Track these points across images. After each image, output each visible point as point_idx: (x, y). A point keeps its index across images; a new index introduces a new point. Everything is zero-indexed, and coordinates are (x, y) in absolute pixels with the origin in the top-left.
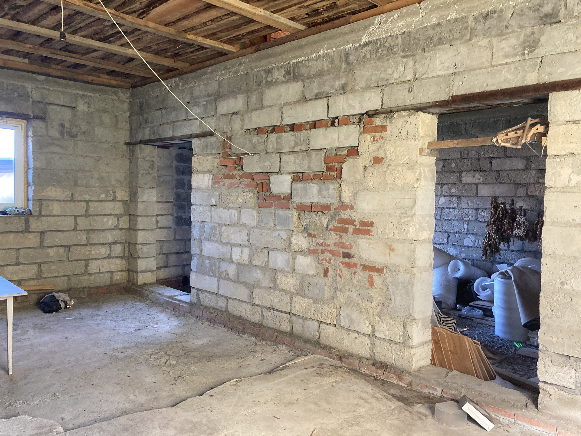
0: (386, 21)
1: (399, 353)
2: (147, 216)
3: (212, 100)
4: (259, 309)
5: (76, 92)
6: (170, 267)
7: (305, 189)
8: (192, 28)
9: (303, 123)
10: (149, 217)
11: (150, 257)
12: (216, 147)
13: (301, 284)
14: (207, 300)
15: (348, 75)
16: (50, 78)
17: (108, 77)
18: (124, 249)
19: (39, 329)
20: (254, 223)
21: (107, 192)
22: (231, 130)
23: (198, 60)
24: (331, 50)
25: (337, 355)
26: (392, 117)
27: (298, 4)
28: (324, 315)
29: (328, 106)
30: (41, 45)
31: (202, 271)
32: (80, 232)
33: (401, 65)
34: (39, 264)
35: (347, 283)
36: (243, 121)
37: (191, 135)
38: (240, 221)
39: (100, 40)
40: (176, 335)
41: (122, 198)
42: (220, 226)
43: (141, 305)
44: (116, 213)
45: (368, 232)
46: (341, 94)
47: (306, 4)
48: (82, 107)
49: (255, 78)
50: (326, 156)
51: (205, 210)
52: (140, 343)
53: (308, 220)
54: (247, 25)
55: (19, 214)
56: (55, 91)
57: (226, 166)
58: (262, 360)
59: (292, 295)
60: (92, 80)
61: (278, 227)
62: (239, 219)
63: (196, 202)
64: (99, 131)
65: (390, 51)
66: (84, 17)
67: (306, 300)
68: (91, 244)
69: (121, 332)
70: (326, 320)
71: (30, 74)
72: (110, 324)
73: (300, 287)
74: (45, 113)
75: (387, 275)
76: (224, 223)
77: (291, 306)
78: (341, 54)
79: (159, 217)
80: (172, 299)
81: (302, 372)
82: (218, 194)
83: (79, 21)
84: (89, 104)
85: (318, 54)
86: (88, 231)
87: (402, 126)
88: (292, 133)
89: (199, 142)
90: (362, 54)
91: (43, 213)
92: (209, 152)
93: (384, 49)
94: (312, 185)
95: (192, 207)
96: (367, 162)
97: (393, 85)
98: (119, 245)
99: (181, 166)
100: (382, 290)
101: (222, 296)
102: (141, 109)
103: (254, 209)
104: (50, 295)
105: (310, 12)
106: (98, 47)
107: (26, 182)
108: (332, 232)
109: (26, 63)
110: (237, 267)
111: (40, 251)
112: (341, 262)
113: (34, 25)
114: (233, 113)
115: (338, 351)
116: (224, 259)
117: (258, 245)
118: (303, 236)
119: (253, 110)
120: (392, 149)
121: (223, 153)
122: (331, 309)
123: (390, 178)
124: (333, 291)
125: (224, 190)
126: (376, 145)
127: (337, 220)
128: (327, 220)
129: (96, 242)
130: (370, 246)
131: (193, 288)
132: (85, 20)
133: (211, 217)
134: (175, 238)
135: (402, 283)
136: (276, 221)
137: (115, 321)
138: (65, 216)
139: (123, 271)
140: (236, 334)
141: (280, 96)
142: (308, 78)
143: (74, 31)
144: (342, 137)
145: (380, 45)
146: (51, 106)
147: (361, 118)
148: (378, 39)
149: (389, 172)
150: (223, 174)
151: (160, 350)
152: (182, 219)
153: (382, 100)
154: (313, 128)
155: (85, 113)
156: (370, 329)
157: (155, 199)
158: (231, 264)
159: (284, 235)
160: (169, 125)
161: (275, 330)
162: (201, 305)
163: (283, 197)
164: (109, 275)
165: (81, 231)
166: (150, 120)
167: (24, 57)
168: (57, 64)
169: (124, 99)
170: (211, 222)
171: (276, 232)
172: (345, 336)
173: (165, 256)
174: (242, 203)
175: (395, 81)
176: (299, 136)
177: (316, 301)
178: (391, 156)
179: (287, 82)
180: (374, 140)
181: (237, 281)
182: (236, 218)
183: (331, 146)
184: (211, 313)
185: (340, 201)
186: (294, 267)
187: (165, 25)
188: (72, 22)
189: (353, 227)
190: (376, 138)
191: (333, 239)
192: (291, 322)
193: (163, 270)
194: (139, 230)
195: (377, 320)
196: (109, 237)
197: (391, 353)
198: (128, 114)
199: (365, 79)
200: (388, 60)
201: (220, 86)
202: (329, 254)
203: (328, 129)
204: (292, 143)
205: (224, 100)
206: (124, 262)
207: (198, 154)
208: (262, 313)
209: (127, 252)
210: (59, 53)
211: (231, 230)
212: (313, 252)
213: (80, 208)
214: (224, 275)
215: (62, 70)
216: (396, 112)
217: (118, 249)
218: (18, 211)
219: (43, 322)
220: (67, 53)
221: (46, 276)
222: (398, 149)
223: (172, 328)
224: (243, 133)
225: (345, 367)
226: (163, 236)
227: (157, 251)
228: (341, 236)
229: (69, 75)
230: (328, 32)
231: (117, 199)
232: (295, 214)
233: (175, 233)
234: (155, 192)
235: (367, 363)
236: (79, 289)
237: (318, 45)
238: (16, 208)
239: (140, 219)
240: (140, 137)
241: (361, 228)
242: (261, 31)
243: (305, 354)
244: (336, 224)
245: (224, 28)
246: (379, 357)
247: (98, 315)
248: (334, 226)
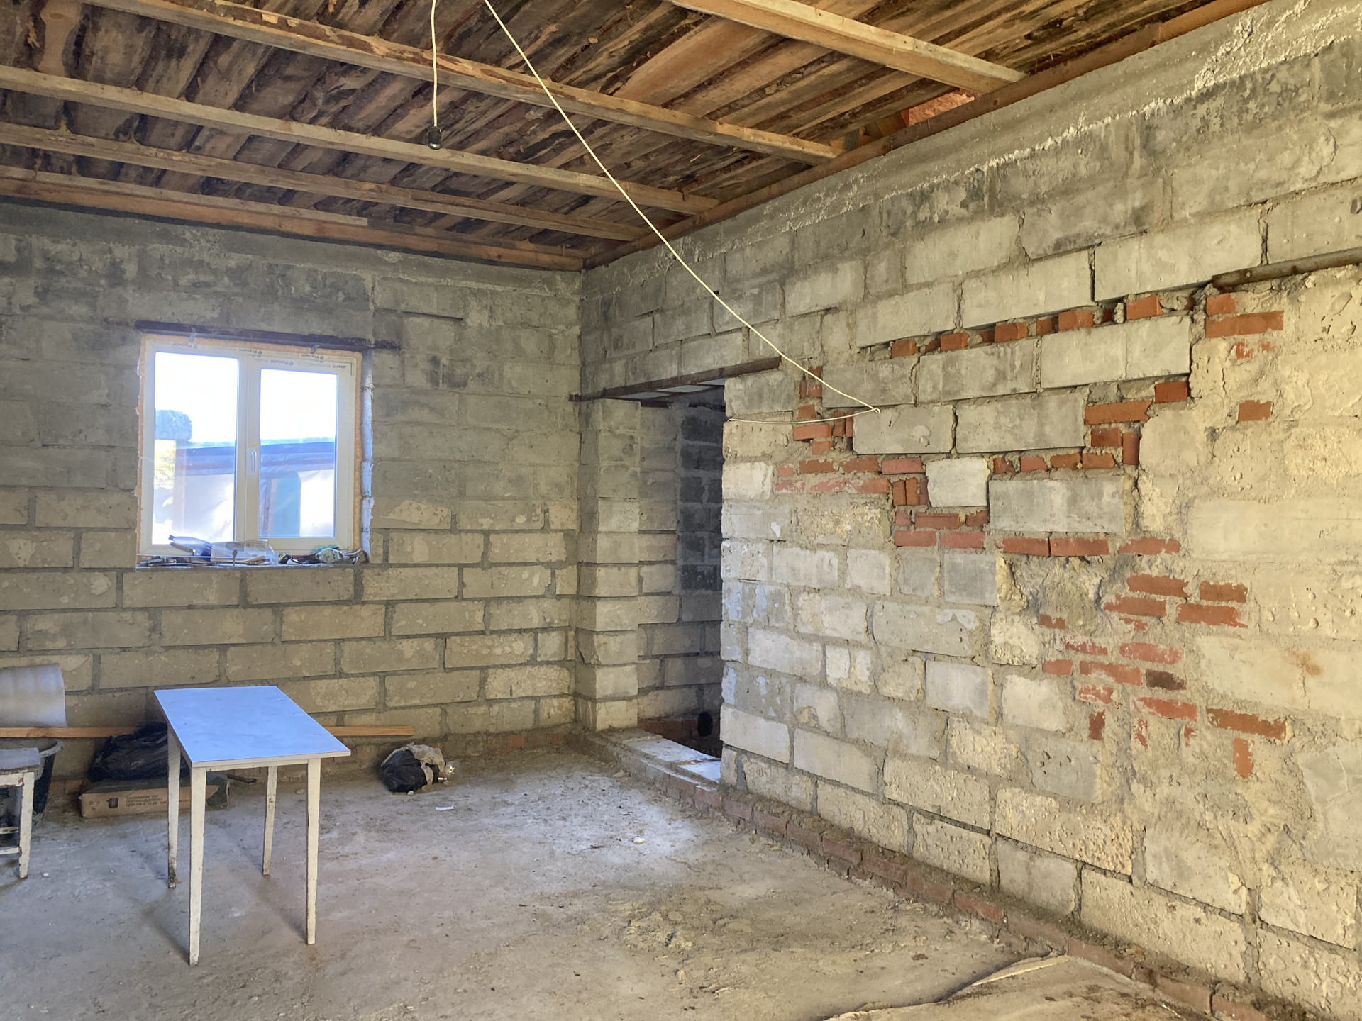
0: (1270, 24)
1: (1341, 979)
2: (619, 565)
3: (774, 281)
4: (901, 814)
5: (463, 284)
6: (669, 688)
7: (1029, 495)
8: (729, 106)
9: (1021, 321)
10: (623, 569)
11: (624, 665)
12: (784, 396)
13: (1022, 754)
14: (762, 780)
15: (1152, 183)
16: (412, 257)
17: (532, 246)
18: (566, 644)
19: (377, 831)
20: (884, 587)
21: (529, 511)
22: (823, 352)
23: (739, 190)
24: (1100, 123)
25: (1138, 966)
26: (1296, 286)
27: (1007, 9)
28: (1092, 847)
29: (1093, 272)
30: (394, 182)
31: (749, 704)
32: (470, 603)
33: (1322, 139)
34: (382, 677)
35: (1162, 760)
36: (852, 326)
37: (722, 370)
38: (844, 581)
39: (519, 158)
40: (690, 867)
41: (562, 524)
42: (794, 592)
43: (604, 782)
44: (549, 558)
45: (1229, 617)
46: (1131, 235)
47: (1028, 8)
48: (476, 318)
49: (885, 216)
50: (1090, 405)
51: (755, 552)
52: (605, 884)
53: (1040, 580)
54: (865, 85)
55: (342, 561)
56: (422, 284)
57: (807, 441)
58: (919, 957)
59: (994, 784)
60: (499, 256)
61: (952, 598)
62: (843, 574)
63: (734, 532)
64: (513, 372)
65: (1286, 105)
66: (483, 105)
67: (1039, 799)
68: (492, 632)
69: (558, 851)
70: (1098, 859)
71: (372, 251)
72: (532, 828)
73: (1018, 764)
74: (399, 334)
75: (1298, 745)
76: (804, 584)
77: (993, 812)
78: (1129, 128)
79: (645, 569)
80: (677, 771)
81: (1039, 1007)
82: (787, 511)
83: (472, 115)
84: (491, 311)
85: (1059, 140)
86: (487, 601)
87: (1332, 309)
88: (988, 348)
89: (740, 387)
90: (1197, 123)
91: (392, 559)
92: (765, 410)
93: (1266, 99)
94: (1051, 484)
95: (724, 544)
96: (1218, 417)
97: (1299, 197)
98: (553, 634)
99: (693, 446)
100: (1281, 786)
101: (802, 772)
102: (606, 317)
103: (882, 548)
104: (403, 749)
105: (1038, 30)
106: (513, 175)
107: (358, 491)
108: (1115, 615)
109: (364, 227)
110: (840, 698)
111: (385, 646)
112: (1143, 699)
113: (379, 136)
114: (828, 310)
115: (1142, 952)
116: (804, 678)
117: (895, 642)
118: (1026, 625)
119: (879, 297)
120: (1302, 378)
121: (800, 409)
122: (1117, 830)
123: (1299, 461)
124: (1119, 779)
125: (802, 501)
126: (1248, 369)
127: (1128, 580)
128: (1098, 580)
129: (504, 627)
130: (1236, 656)
131: (727, 745)
132: (486, 111)
133: (771, 569)
134: (679, 620)
135: (1349, 771)
136: (946, 583)
137: (546, 821)
138: (437, 565)
139: (563, 695)
140: (840, 875)
141: (953, 255)
142: (1032, 204)
143: (461, 142)
144: (1137, 352)
145: (1253, 90)
146: (411, 319)
147: (1196, 296)
148: (1245, 76)
149: (1293, 441)
150: (802, 463)
151: (653, 906)
152: (697, 574)
153: (1265, 241)
154: (1048, 332)
155: (484, 332)
156: (1244, 898)
157: (635, 526)
158: (825, 691)
159: (970, 620)
160: (668, 351)
161: (948, 873)
162: (749, 792)
163: (963, 519)
164: (533, 704)
165: (473, 600)
166: (626, 340)
167: (359, 214)
168: (427, 225)
169: (569, 295)
170: (770, 582)
171: (947, 611)
172: (1162, 912)
173: (658, 661)
174: (849, 533)
175: (1305, 186)
176: (1009, 355)
177: (1068, 804)
178: (1298, 395)
179: (972, 219)
180: (1241, 353)
181: (841, 736)
182: (836, 573)
183: (1105, 377)
184: (774, 815)
185: (1137, 526)
186: (1000, 707)
187: (665, 106)
188: (457, 122)
189: (1179, 600)
190: (1246, 350)
191: (1116, 633)
192: (993, 856)
193: (652, 695)
194: (599, 598)
195: (1265, 872)
196: (533, 615)
197: (1318, 976)
198: (576, 330)
199: (1206, 188)
200: (1280, 128)
201: (793, 246)
202: (1104, 676)
203: (1094, 331)
204: (990, 375)
205: (805, 279)
206: (565, 673)
207: (740, 417)
208: (911, 827)
209: (572, 651)
210: (429, 197)
211: (821, 604)
212: (1058, 669)
213: (470, 548)
214: (804, 718)
215: (436, 238)
216: (1310, 271)
217: (552, 644)
218: (341, 555)
219: (387, 814)
220: (448, 197)
221: (397, 705)
222: (1322, 378)
223: (678, 846)
224: (852, 356)
225: (1167, 1004)
226: (654, 612)
227: (639, 648)
228: (1140, 626)
229: (449, 246)
230: (1092, 77)
231: (552, 527)
232: (1001, 562)
233: (680, 605)
234: (634, 508)
235: (1237, 1000)
236: (464, 736)
237: (1061, 113)
238: (337, 548)
239: (601, 573)
240: (603, 382)
241: (1204, 603)
242: (903, 97)
243: (1040, 951)
244: (1126, 592)
245: (807, 97)
246: (1274, 987)
247: (506, 802)
248: (1118, 597)
